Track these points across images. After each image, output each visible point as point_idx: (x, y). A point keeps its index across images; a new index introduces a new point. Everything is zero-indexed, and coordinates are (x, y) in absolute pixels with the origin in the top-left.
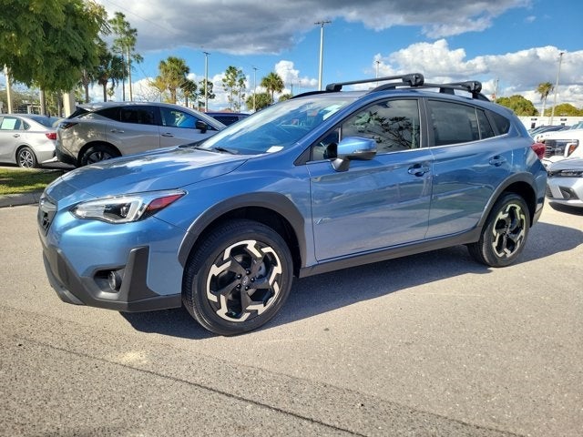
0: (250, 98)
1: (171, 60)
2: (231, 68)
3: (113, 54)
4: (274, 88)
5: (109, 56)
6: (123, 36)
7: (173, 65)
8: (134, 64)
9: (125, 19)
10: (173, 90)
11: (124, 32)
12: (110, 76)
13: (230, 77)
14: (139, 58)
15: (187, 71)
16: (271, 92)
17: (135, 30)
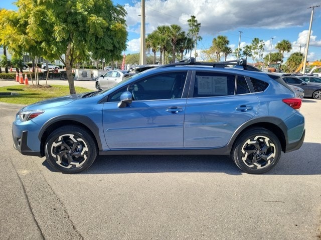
0: (267, 56)
1: (219, 38)
2: (255, 39)
3: (188, 37)
4: (284, 49)
5: (186, 38)
6: (194, 27)
7: (220, 40)
8: (198, 41)
9: (195, 19)
10: (218, 53)
11: (193, 25)
12: (185, 48)
13: (254, 44)
14: (200, 38)
15: (227, 42)
16: (282, 52)
17: (200, 24)
